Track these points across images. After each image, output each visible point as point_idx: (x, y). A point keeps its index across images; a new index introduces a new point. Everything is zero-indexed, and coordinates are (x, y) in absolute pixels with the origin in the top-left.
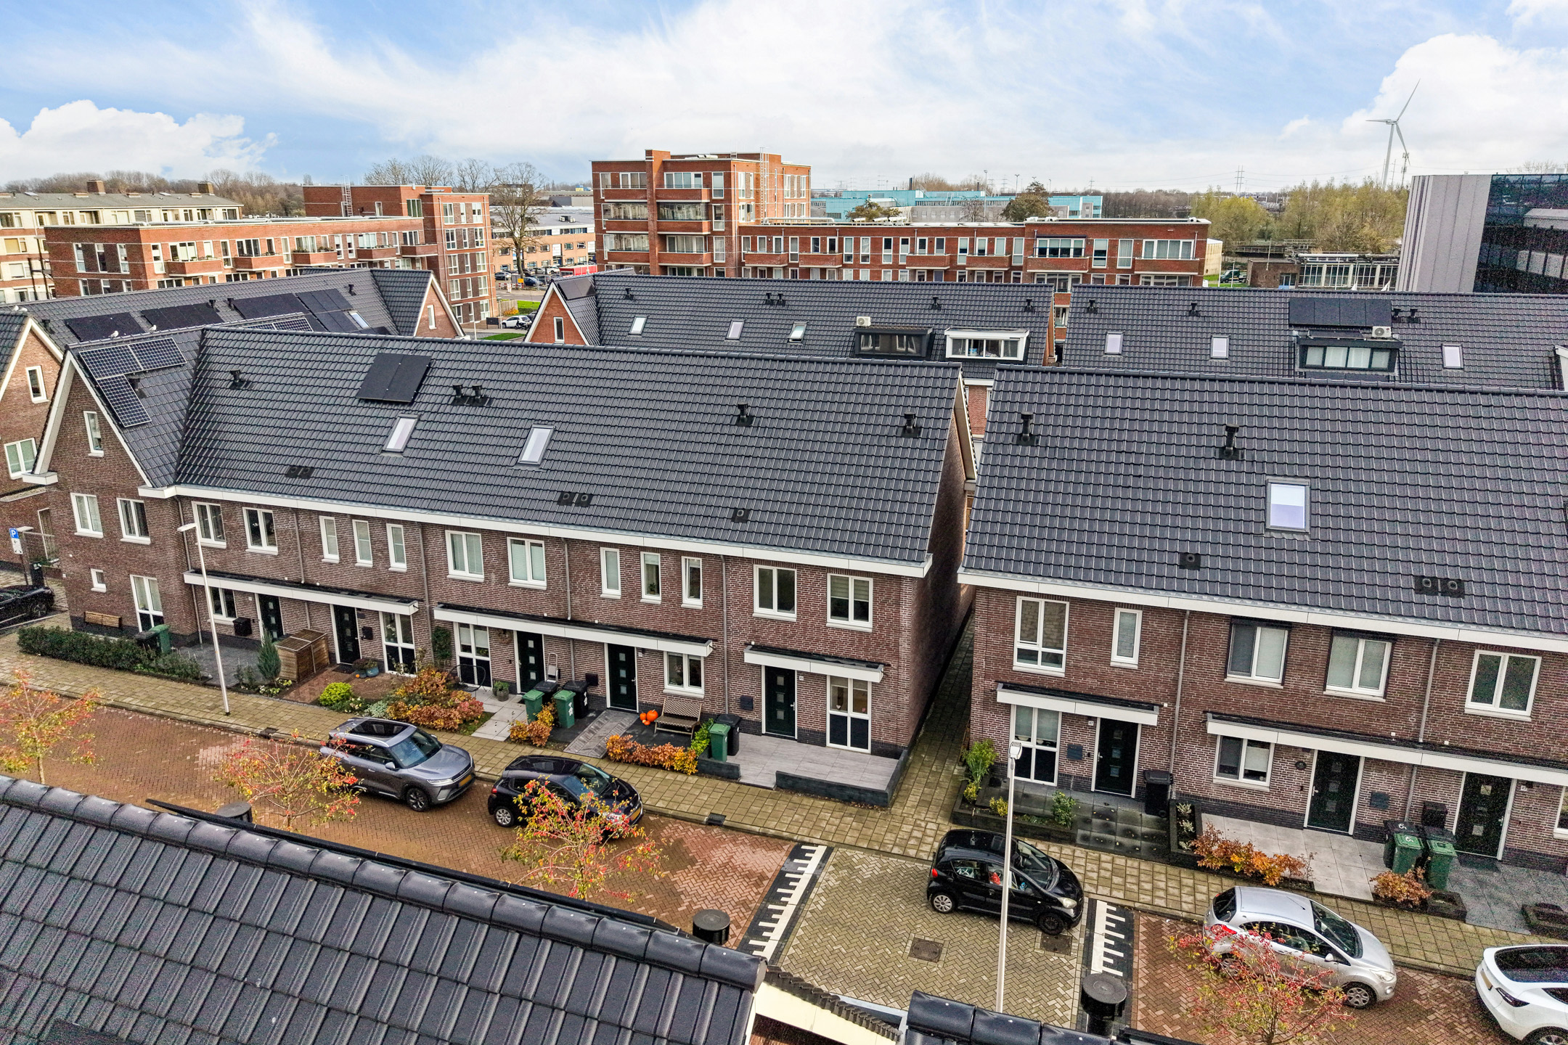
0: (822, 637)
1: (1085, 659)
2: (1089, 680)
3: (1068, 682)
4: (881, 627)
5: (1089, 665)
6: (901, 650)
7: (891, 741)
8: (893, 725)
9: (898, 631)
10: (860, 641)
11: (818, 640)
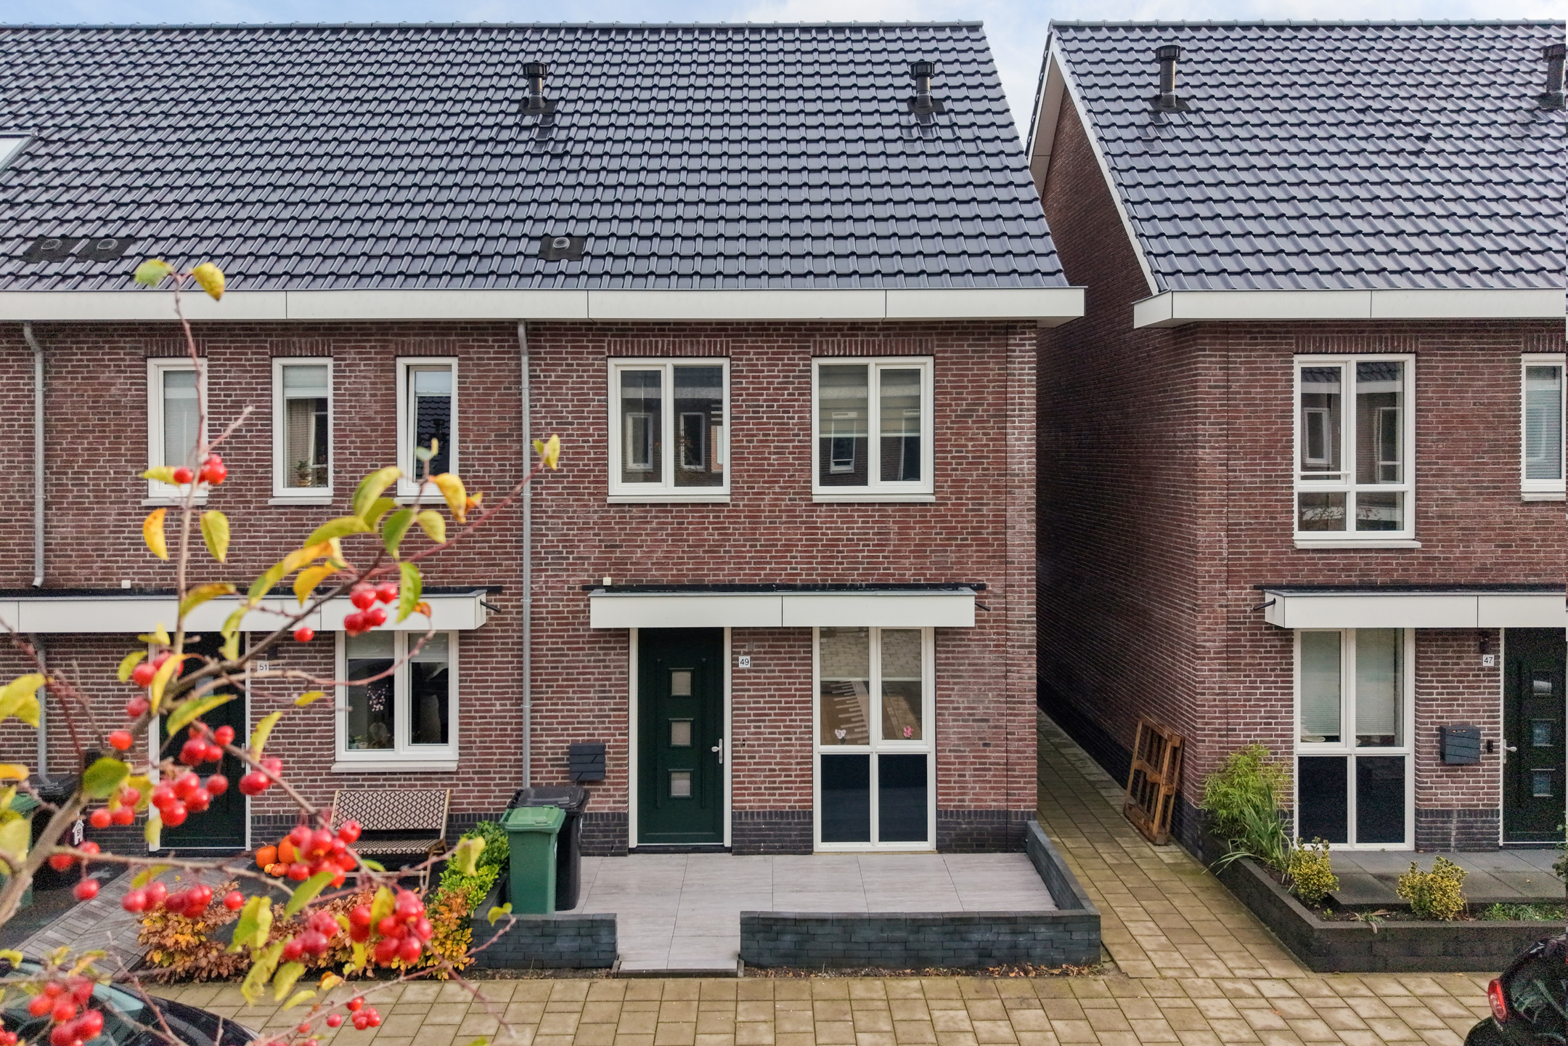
0: (799, 535)
1: (1463, 493)
2: (1478, 548)
3: (1430, 560)
4: (957, 484)
5: (1472, 507)
6: (1013, 539)
7: (993, 802)
8: (994, 755)
9: (1003, 490)
10: (904, 530)
11: (789, 547)
